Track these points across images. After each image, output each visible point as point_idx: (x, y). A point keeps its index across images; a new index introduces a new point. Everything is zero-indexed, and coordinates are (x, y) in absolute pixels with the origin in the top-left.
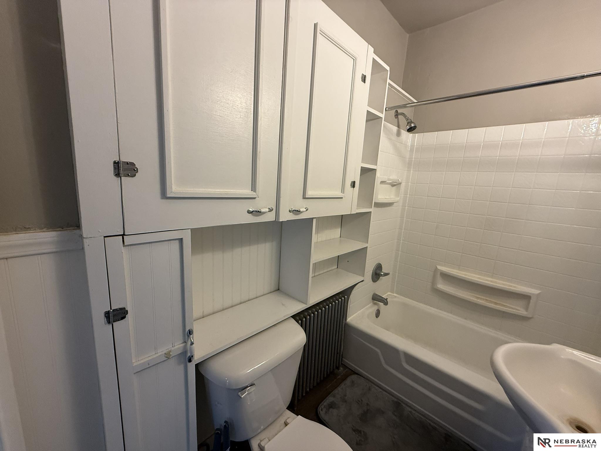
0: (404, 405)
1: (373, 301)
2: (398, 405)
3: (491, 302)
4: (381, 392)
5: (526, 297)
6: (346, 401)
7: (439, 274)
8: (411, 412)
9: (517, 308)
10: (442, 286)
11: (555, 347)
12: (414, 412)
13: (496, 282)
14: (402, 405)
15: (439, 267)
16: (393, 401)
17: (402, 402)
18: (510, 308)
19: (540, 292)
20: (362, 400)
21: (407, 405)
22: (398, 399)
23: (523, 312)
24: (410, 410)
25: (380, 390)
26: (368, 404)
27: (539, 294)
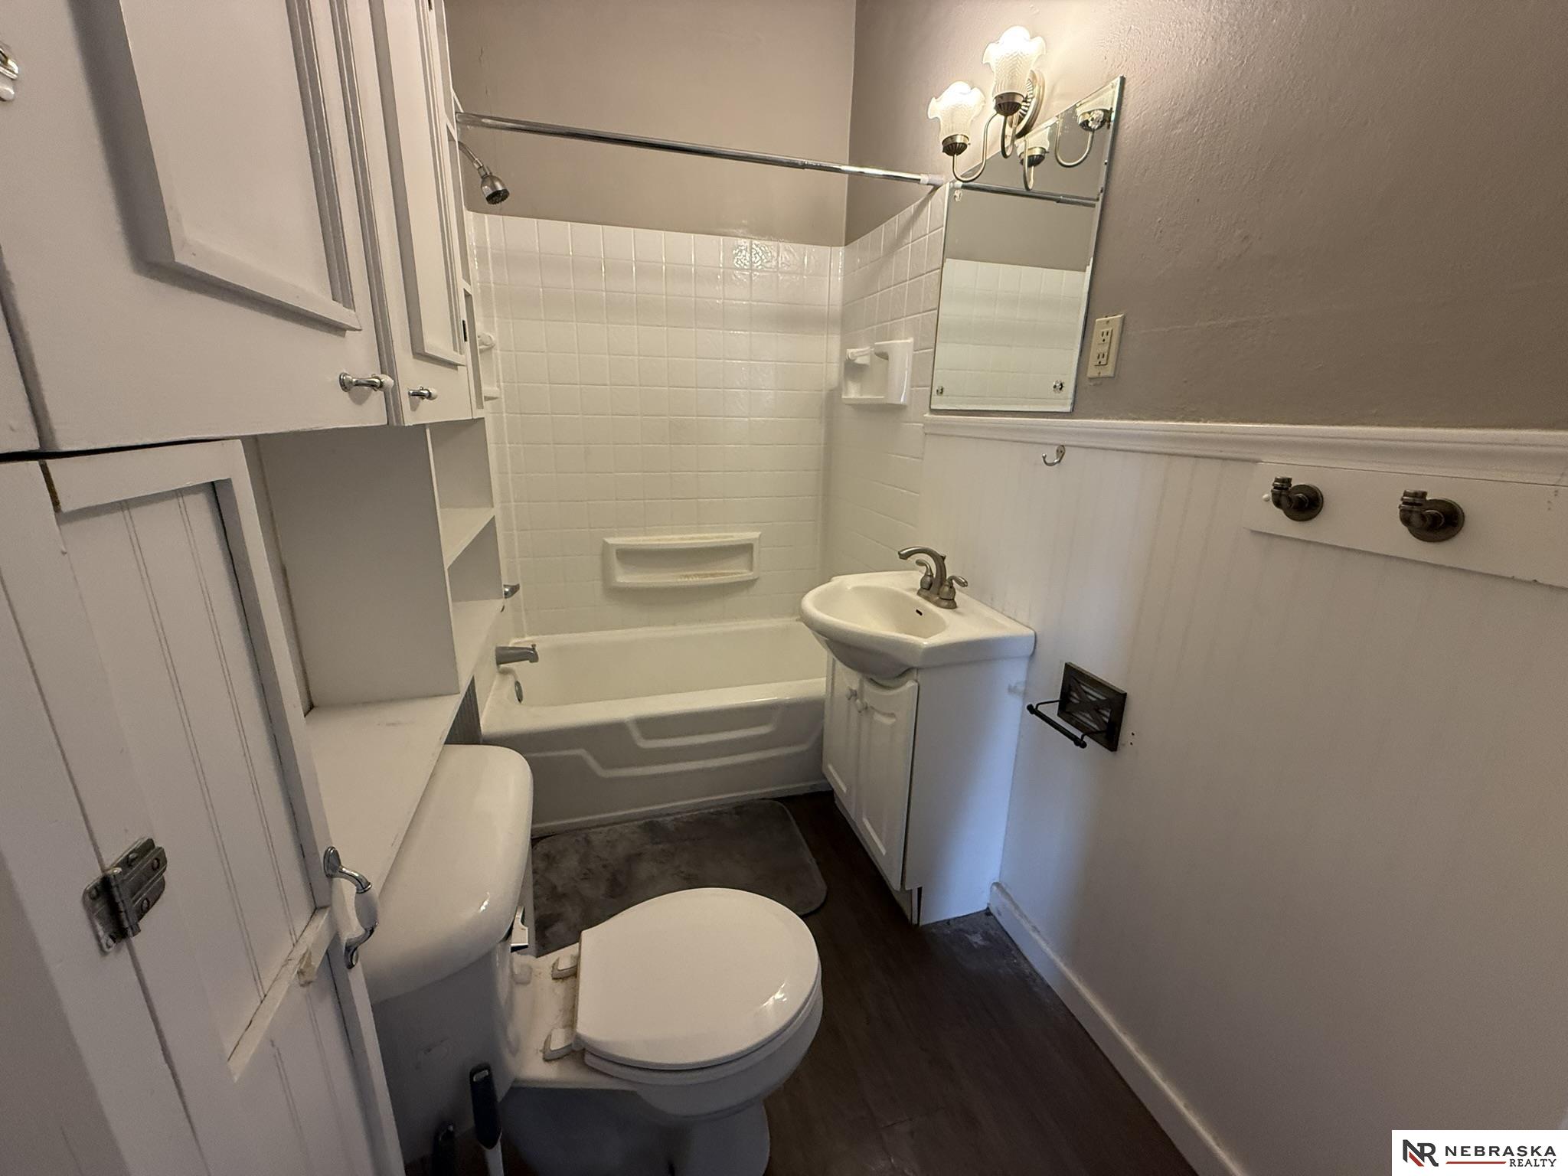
0: (660, 819)
1: (498, 667)
2: (652, 827)
3: (706, 576)
4: (609, 830)
5: (746, 549)
6: (564, 895)
7: (614, 553)
8: (676, 819)
9: (739, 571)
10: (625, 578)
11: (837, 581)
12: (679, 816)
13: (707, 538)
14: (657, 822)
15: (610, 541)
16: (640, 827)
17: (655, 816)
18: (728, 574)
19: (760, 533)
20: (589, 870)
21: (661, 816)
22: (644, 818)
23: (746, 574)
24: (672, 818)
25: (606, 829)
26: (604, 866)
27: (760, 535)
